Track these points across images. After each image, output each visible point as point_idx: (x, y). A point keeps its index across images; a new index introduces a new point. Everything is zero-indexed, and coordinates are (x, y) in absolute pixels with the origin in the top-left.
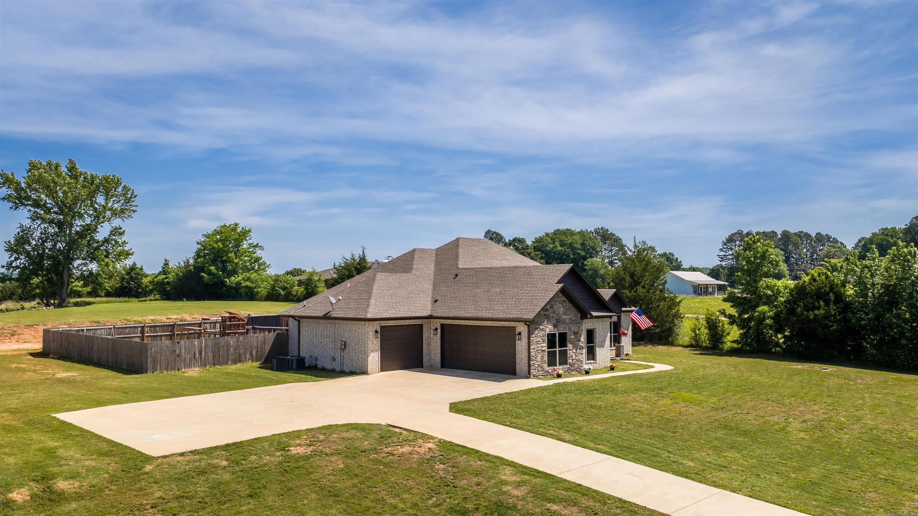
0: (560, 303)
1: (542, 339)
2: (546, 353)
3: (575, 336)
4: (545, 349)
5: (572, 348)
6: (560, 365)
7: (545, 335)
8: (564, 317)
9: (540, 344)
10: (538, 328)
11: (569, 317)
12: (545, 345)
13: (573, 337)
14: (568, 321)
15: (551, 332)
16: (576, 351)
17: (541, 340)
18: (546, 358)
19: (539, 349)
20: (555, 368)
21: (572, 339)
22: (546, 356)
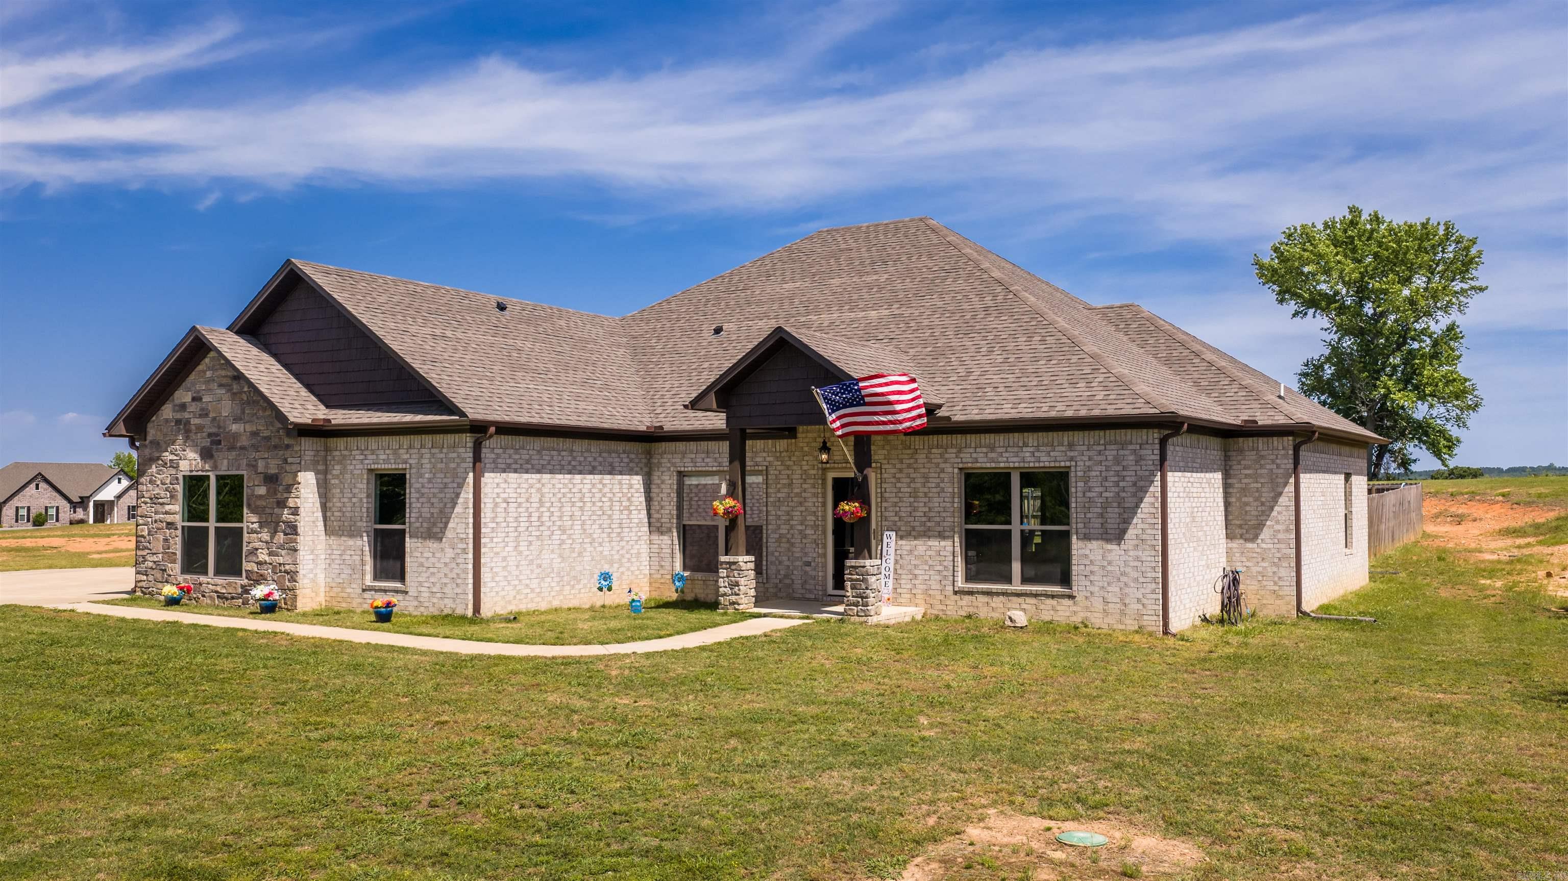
0: (221, 385)
1: (166, 490)
2: (179, 532)
3: (268, 491)
4: (178, 519)
5: (256, 526)
6: (218, 572)
7: (177, 479)
8: (234, 427)
9: (162, 504)
10: (158, 458)
11: (249, 428)
12: (177, 507)
13: (262, 491)
14: (244, 441)
15: (194, 473)
16: (272, 537)
17: (163, 494)
18: (177, 546)
19: (157, 517)
20: (203, 579)
21: (260, 497)
22: (179, 540)
